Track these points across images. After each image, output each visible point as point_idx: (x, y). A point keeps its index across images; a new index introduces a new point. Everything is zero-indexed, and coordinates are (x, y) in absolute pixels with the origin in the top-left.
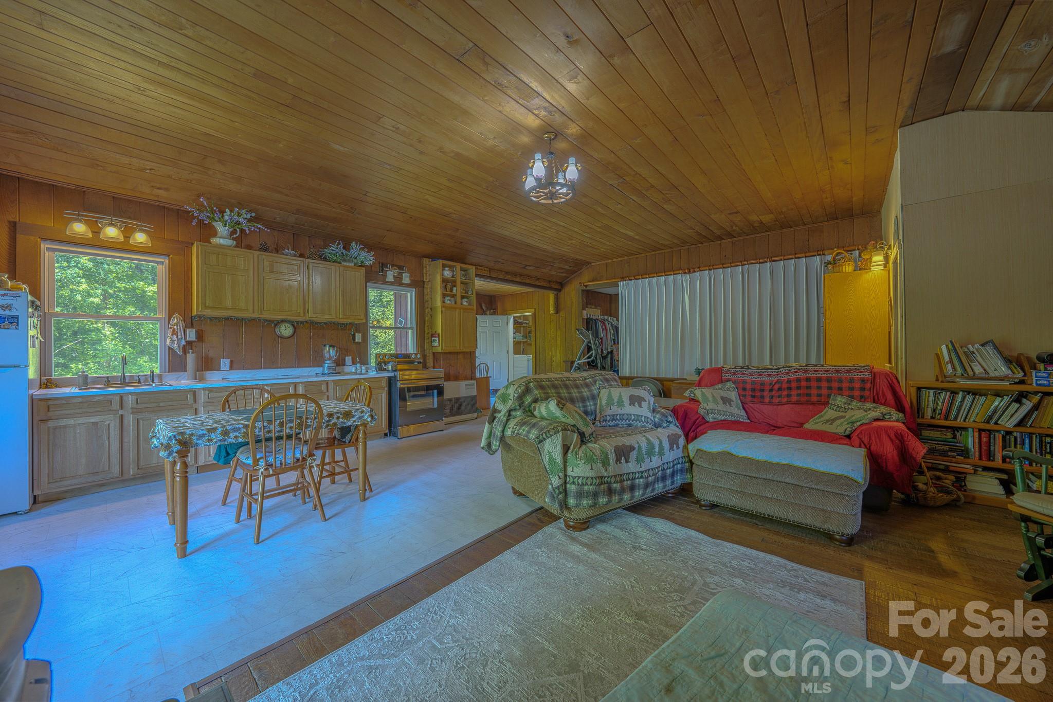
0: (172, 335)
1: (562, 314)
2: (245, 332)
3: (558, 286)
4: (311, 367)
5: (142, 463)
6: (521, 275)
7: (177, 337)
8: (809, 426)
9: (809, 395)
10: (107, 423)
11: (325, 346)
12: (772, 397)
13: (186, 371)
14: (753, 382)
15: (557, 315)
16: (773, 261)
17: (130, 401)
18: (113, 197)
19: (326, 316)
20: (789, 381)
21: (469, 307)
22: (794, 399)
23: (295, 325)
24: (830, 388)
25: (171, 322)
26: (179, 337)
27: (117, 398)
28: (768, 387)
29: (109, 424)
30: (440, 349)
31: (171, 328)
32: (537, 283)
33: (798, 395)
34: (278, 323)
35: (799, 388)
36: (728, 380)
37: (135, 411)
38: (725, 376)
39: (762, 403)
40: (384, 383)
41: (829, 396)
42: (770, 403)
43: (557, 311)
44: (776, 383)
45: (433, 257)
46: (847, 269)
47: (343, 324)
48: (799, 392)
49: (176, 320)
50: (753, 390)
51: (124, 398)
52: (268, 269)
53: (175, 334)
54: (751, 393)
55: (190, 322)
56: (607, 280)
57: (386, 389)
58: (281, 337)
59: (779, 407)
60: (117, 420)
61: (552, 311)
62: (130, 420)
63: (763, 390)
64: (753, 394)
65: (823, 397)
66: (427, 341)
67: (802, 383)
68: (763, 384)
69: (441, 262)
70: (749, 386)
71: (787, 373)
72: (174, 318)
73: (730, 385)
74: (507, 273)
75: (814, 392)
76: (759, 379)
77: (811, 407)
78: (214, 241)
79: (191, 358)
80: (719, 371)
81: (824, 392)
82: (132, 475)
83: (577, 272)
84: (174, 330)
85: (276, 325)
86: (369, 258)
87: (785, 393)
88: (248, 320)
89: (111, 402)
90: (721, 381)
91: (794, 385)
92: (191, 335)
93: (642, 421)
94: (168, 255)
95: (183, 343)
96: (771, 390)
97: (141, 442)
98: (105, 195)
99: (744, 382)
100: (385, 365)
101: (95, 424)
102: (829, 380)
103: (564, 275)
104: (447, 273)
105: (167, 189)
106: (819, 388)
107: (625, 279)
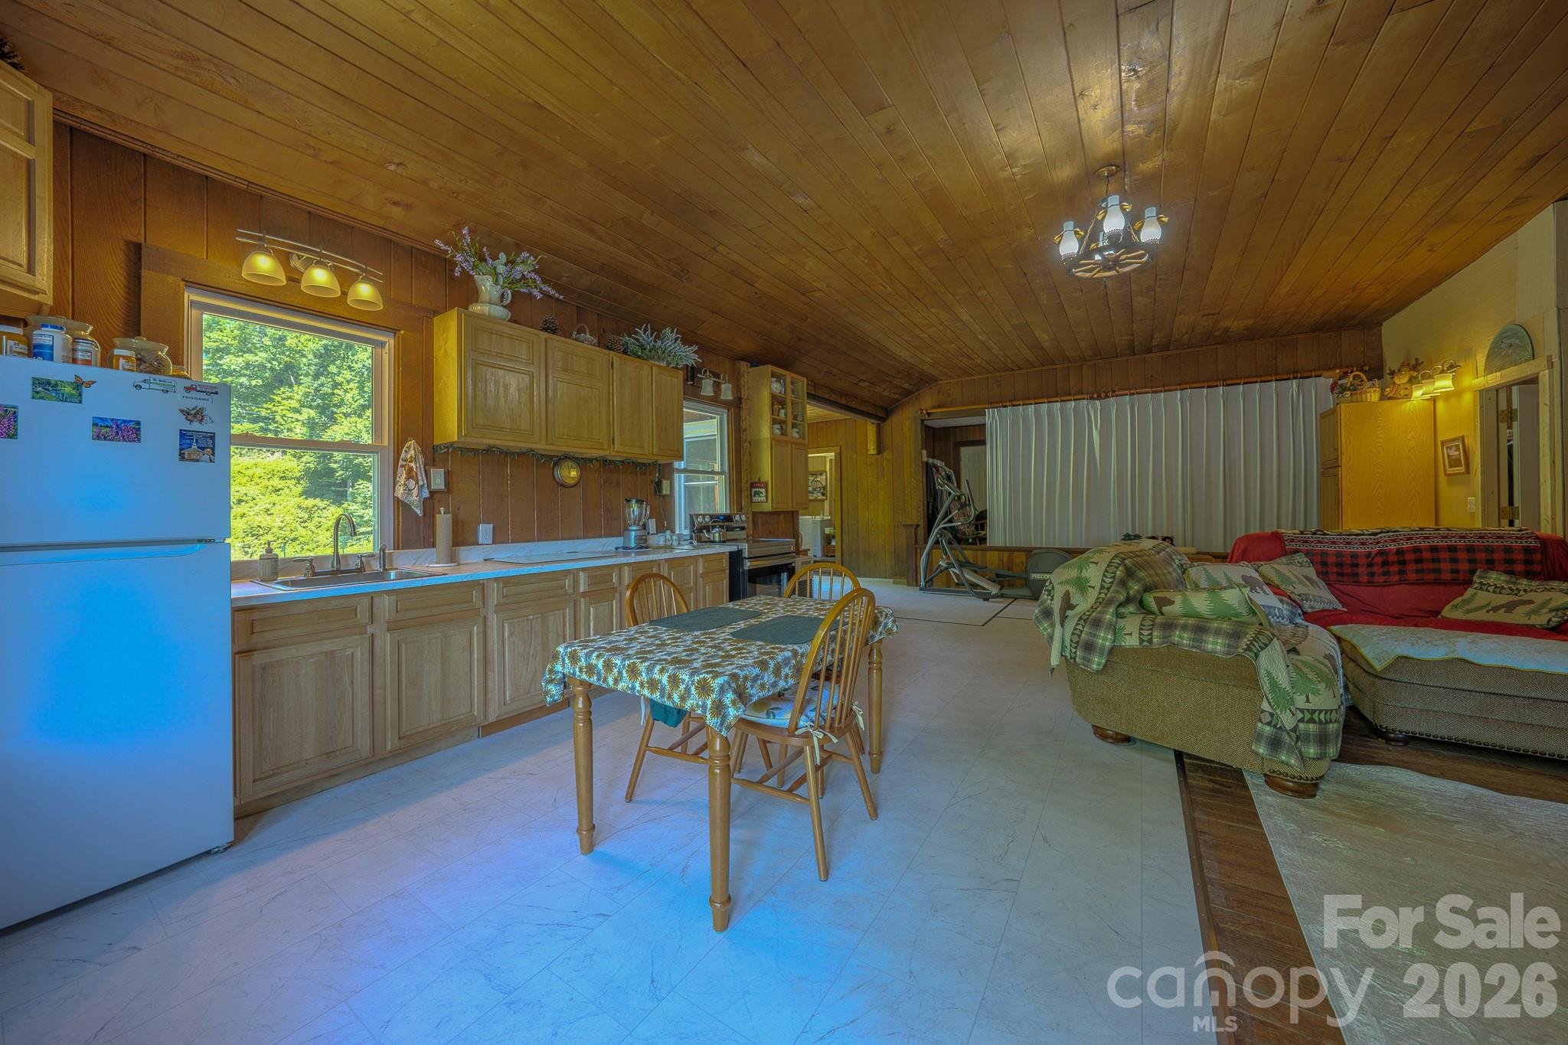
0: (407, 479)
1: (887, 454)
2: (511, 475)
3: (882, 413)
4: (601, 537)
5: (404, 727)
6: (846, 395)
7: (417, 483)
8: (1447, 612)
9: (1437, 571)
10: (349, 652)
11: (628, 501)
12: (1373, 574)
13: (434, 546)
14: (1338, 554)
15: (879, 456)
16: (1227, 385)
17: (385, 604)
18: (309, 213)
19: (637, 451)
20: (1399, 552)
21: (801, 441)
22: (1413, 576)
23: (582, 462)
24: (1471, 561)
25: (402, 456)
26: (421, 483)
27: (366, 601)
28: (1362, 561)
29: (352, 653)
30: (767, 507)
31: (402, 466)
32: (863, 408)
33: (1417, 571)
34: (560, 460)
35: (1419, 561)
36: (1296, 551)
37: (393, 627)
38: (1289, 546)
39: (1358, 583)
40: (725, 563)
41: (1473, 572)
42: (1370, 583)
43: (880, 450)
44: (1376, 555)
45: (755, 360)
46: (1373, 399)
47: (644, 464)
48: (1419, 566)
49: (413, 452)
50: (1340, 565)
51: (376, 600)
52: (560, 364)
53: (412, 478)
54: (1335, 570)
55: (433, 455)
56: (963, 405)
57: (728, 572)
58: (563, 486)
59: (1385, 590)
60: (367, 644)
61: (872, 449)
62: (386, 642)
63: (1356, 565)
64: (1341, 571)
65: (1461, 574)
66: (745, 494)
67: (1424, 554)
68: (1354, 556)
69: (770, 368)
70: (1331, 560)
71: (1394, 541)
72: (409, 447)
73: (1300, 558)
74: (832, 391)
75: (1446, 566)
76: (1348, 549)
77: (1441, 588)
78: (477, 308)
79: (443, 521)
80: (1276, 537)
81: (1464, 566)
82: (389, 752)
83: (914, 393)
84: (410, 470)
85: (555, 464)
86: (689, 355)
87: (1395, 568)
88: (519, 454)
89: (356, 610)
90: (1285, 553)
91: (1410, 557)
92: (438, 481)
93: (1276, 615)
94: (394, 331)
95: (426, 494)
96: (1370, 565)
97: (404, 685)
98: (295, 207)
99: (1324, 553)
100: (708, 531)
101: (330, 654)
102: (1470, 549)
103: (896, 396)
104: (776, 387)
105: (408, 207)
106: (1454, 561)
107: (995, 405)
